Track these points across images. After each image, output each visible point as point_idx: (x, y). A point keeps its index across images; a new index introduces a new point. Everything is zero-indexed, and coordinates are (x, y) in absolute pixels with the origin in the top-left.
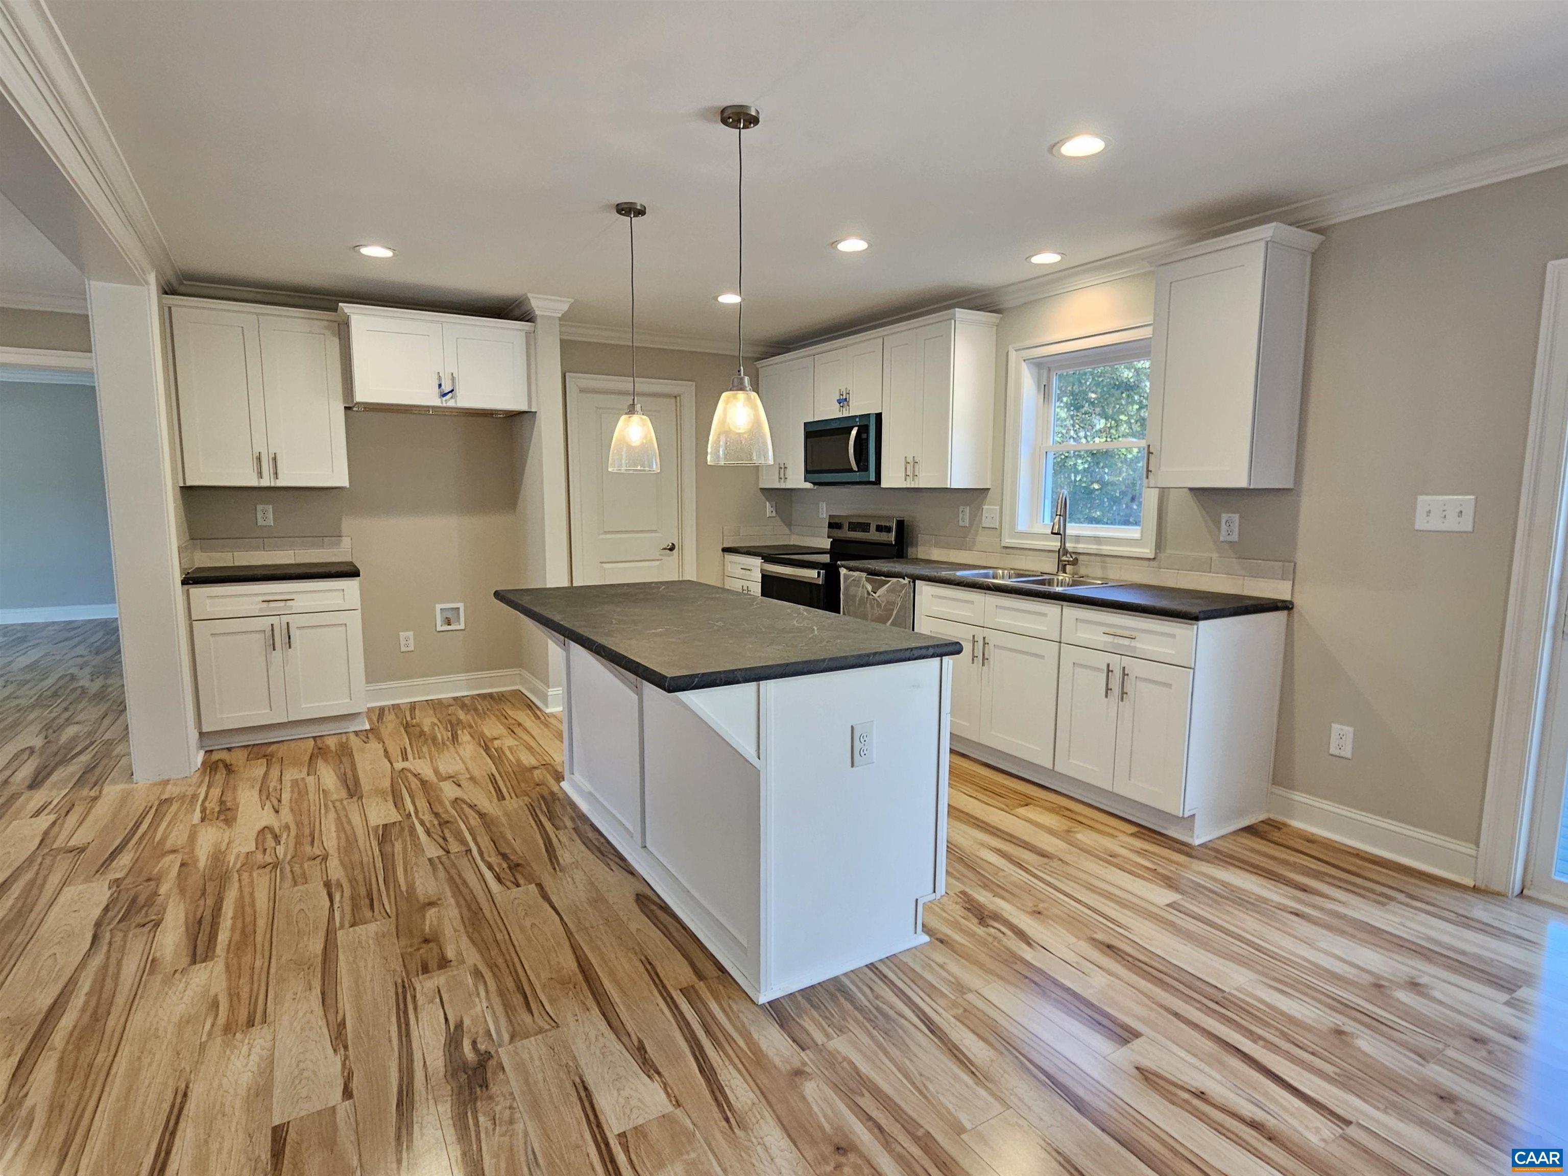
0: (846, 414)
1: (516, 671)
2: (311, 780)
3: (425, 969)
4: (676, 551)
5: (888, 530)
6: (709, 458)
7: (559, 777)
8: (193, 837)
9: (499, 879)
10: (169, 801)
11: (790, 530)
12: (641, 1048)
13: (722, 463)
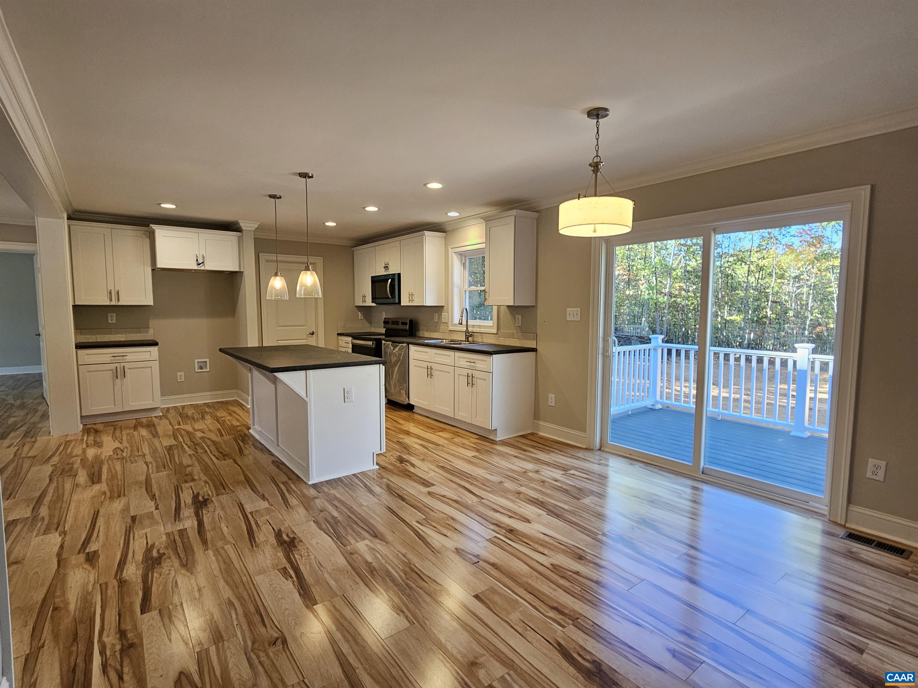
0: (388, 273)
1: (235, 391)
2: (135, 433)
3: (186, 482)
4: (315, 335)
5: (406, 324)
6: (297, 295)
7: (249, 428)
8: (84, 451)
9: (217, 459)
10: (70, 441)
11: (371, 325)
12: (263, 495)
13: (303, 297)
